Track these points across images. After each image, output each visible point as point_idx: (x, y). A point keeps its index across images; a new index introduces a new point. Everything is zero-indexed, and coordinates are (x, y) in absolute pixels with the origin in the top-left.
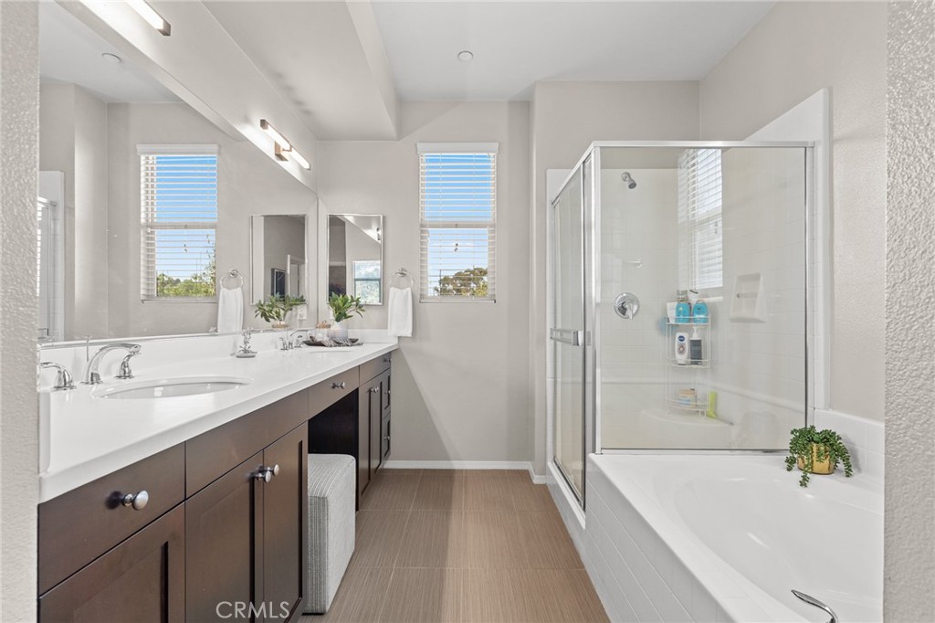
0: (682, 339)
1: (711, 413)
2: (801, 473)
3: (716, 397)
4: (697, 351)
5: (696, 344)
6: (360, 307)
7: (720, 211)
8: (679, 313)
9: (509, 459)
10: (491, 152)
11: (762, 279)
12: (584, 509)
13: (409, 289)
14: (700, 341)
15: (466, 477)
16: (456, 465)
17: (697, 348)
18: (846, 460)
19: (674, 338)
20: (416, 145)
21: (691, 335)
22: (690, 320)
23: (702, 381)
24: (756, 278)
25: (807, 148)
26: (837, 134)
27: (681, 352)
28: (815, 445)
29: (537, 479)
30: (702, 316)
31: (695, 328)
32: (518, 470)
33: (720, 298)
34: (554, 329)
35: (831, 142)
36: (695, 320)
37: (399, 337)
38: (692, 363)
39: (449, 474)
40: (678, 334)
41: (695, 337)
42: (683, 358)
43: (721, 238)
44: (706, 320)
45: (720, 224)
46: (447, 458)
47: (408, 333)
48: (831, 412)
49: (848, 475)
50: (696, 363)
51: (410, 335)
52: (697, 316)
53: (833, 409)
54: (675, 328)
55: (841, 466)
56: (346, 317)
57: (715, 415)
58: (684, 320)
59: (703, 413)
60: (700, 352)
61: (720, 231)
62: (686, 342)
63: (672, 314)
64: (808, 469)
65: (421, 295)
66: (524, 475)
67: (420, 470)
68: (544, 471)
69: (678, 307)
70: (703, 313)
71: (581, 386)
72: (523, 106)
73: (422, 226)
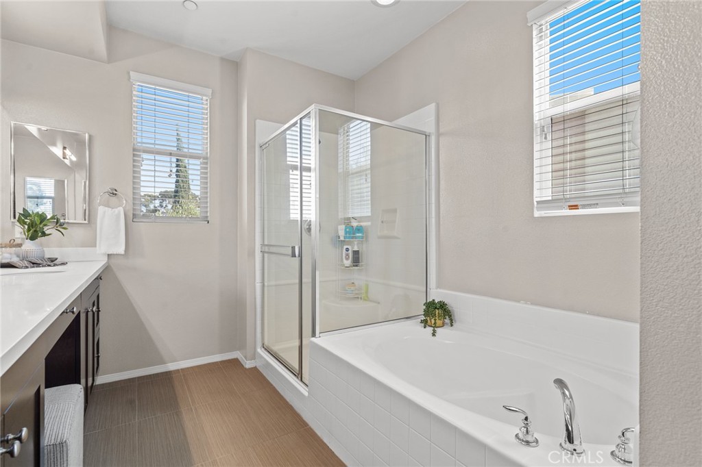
0: (347, 250)
1: (366, 298)
2: (432, 328)
3: (367, 286)
4: (356, 258)
5: (356, 253)
6: (61, 225)
7: (369, 167)
8: (346, 233)
9: (221, 352)
10: (206, 96)
11: (398, 211)
12: (301, 380)
13: (121, 209)
14: (358, 251)
15: (184, 375)
16: (172, 367)
17: (357, 256)
18: (450, 316)
19: (342, 250)
20: (129, 73)
21: (353, 248)
22: (353, 238)
23: (359, 277)
24: (395, 211)
25: (427, 136)
26: (441, 130)
27: (347, 259)
28: (437, 310)
29: (248, 364)
30: (360, 235)
31: (356, 243)
32: (229, 360)
33: (369, 224)
34: (263, 245)
35: (439, 135)
36: (356, 238)
37: (108, 255)
38: (354, 266)
39: (168, 375)
40: (345, 247)
41: (356, 249)
42: (348, 263)
43: (369, 184)
44: (362, 237)
45: (369, 176)
46: (163, 362)
47: (121, 249)
48: (439, 290)
49: (452, 325)
50: (357, 266)
51: (123, 253)
52: (358, 235)
53: (440, 288)
54: (343, 242)
55: (447, 321)
56: (44, 234)
57: (367, 299)
58: (349, 238)
59: (361, 298)
60: (358, 258)
61: (369, 180)
62: (350, 252)
63: (342, 233)
64: (435, 326)
65: (134, 215)
66: (235, 362)
67: (135, 378)
68: (254, 356)
69: (345, 230)
70: (361, 233)
71: (297, 287)
72: (233, 65)
73: (134, 150)
